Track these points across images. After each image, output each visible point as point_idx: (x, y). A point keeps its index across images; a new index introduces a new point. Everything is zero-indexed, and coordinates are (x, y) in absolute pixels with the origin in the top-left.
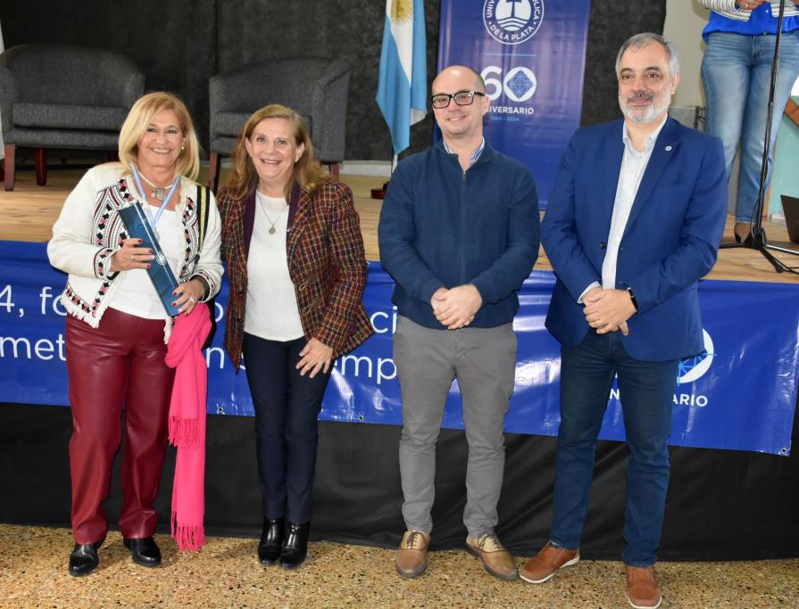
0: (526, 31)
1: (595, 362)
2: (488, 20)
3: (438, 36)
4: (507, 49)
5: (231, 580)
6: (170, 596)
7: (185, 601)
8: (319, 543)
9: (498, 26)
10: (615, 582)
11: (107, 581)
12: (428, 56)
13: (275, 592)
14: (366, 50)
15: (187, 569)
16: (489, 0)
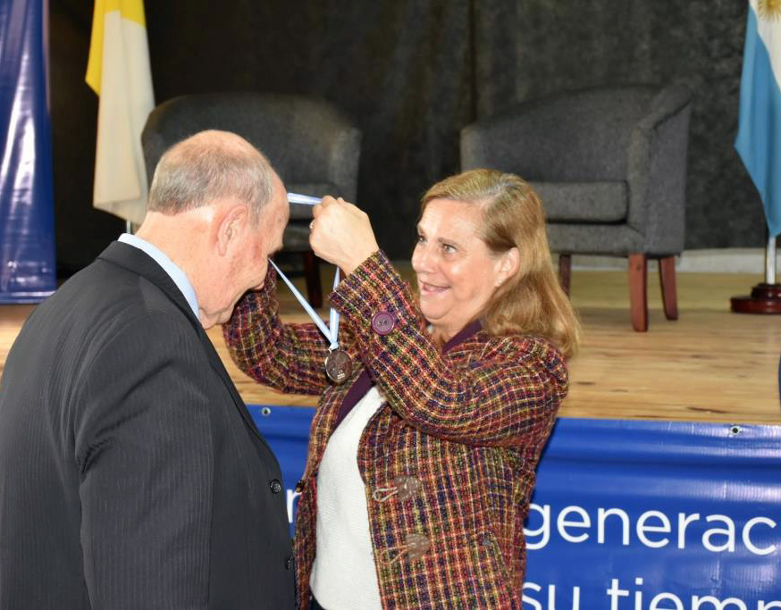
14: (717, 67)
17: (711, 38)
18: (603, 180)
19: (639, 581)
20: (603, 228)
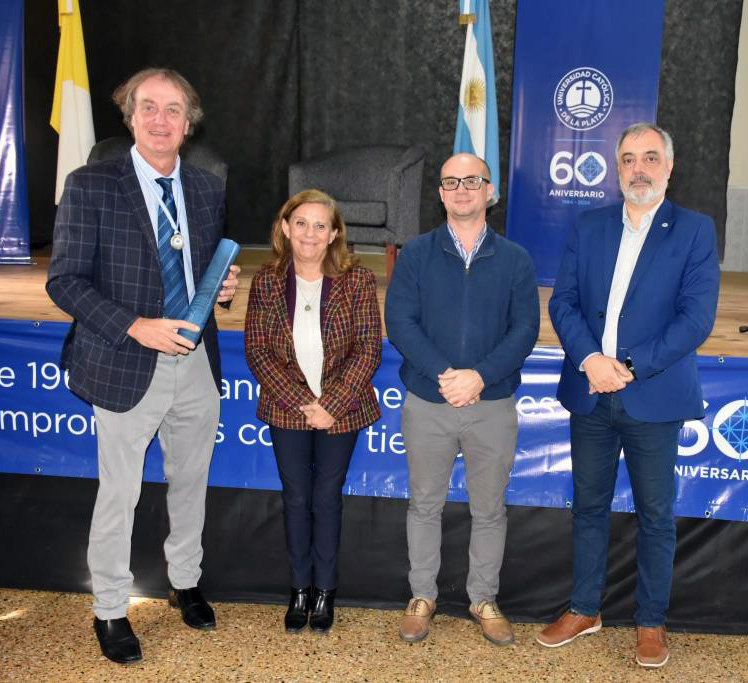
0: (596, 117)
2: (558, 107)
3: (510, 122)
4: (578, 135)
6: (249, 660)
7: (264, 665)
9: (569, 113)
10: (679, 653)
11: (190, 646)
12: (500, 142)
13: (348, 658)
15: (266, 636)
16: (560, 88)
17: (439, 121)
18: (373, 201)
19: (384, 427)
20: (372, 229)
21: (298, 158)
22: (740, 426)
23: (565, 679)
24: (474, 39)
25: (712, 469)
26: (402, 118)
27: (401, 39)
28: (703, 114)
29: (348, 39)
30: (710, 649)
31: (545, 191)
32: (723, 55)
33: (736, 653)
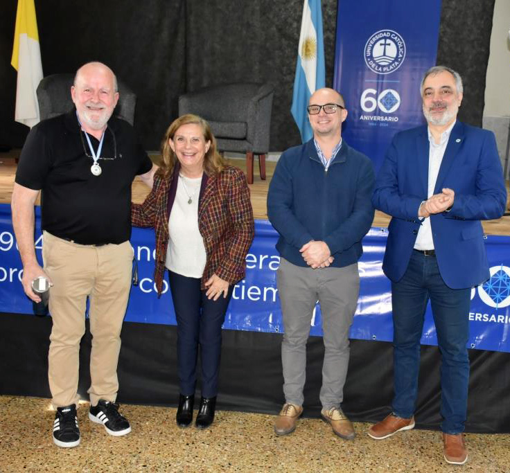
0: (393, 65)
1: (413, 288)
2: (367, 57)
3: (333, 68)
5: (188, 439)
6: (146, 448)
7: (156, 452)
8: (248, 414)
9: (374, 62)
12: (326, 82)
13: (217, 447)
14: (285, 78)
15: (158, 431)
16: (368, 44)
17: (283, 66)
18: (237, 122)
19: (244, 282)
20: (236, 141)
21: (185, 91)
22: (497, 284)
23: (372, 464)
24: (309, 8)
25: (477, 314)
26: (258, 63)
27: (258, 8)
28: (467, 64)
29: (220, 7)
30: (474, 442)
31: (357, 116)
32: (483, 22)
33: (492, 445)
